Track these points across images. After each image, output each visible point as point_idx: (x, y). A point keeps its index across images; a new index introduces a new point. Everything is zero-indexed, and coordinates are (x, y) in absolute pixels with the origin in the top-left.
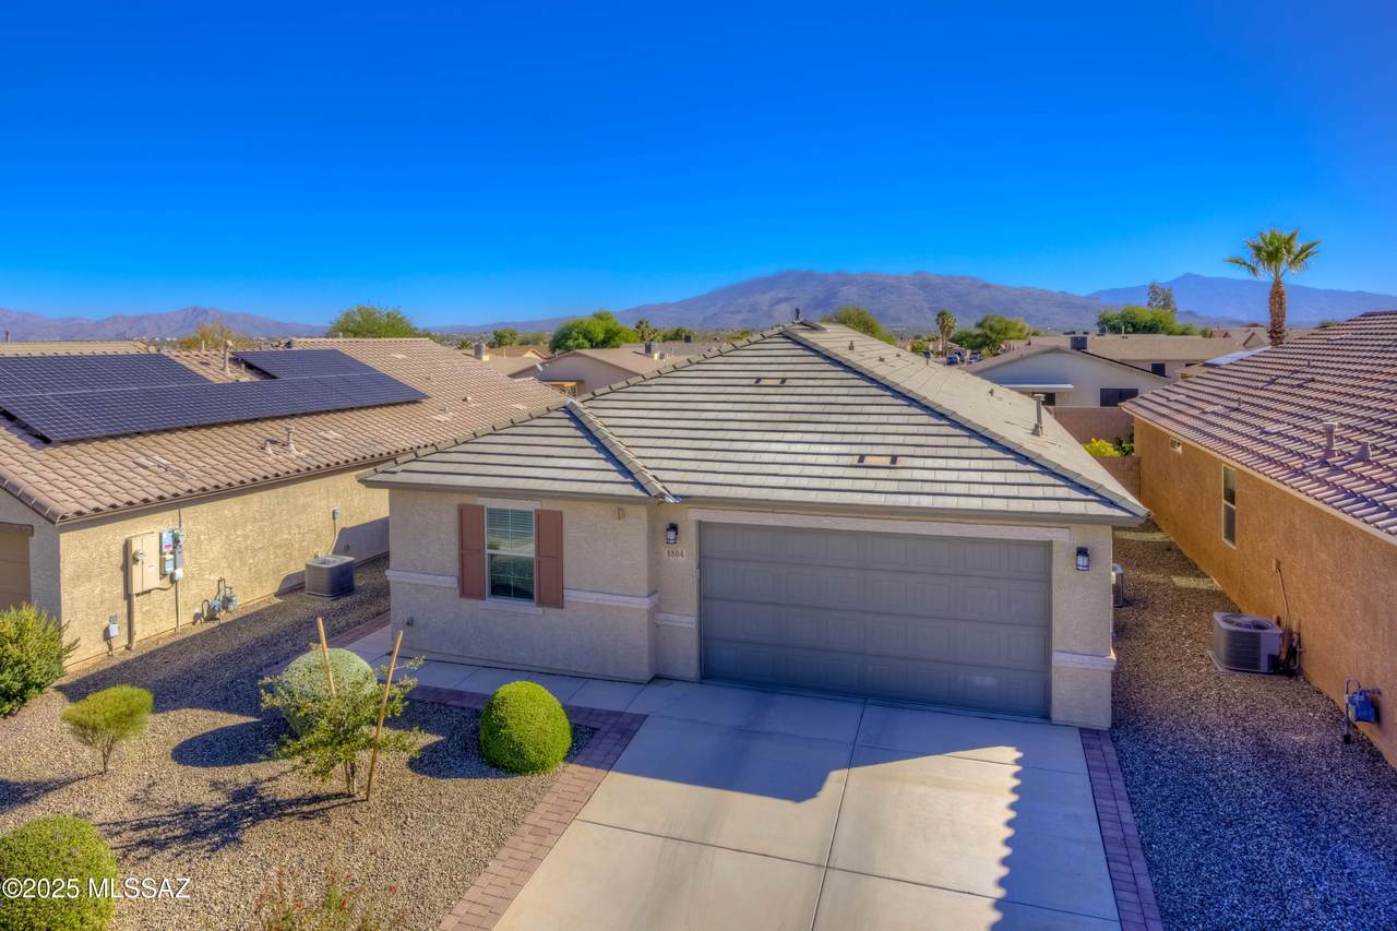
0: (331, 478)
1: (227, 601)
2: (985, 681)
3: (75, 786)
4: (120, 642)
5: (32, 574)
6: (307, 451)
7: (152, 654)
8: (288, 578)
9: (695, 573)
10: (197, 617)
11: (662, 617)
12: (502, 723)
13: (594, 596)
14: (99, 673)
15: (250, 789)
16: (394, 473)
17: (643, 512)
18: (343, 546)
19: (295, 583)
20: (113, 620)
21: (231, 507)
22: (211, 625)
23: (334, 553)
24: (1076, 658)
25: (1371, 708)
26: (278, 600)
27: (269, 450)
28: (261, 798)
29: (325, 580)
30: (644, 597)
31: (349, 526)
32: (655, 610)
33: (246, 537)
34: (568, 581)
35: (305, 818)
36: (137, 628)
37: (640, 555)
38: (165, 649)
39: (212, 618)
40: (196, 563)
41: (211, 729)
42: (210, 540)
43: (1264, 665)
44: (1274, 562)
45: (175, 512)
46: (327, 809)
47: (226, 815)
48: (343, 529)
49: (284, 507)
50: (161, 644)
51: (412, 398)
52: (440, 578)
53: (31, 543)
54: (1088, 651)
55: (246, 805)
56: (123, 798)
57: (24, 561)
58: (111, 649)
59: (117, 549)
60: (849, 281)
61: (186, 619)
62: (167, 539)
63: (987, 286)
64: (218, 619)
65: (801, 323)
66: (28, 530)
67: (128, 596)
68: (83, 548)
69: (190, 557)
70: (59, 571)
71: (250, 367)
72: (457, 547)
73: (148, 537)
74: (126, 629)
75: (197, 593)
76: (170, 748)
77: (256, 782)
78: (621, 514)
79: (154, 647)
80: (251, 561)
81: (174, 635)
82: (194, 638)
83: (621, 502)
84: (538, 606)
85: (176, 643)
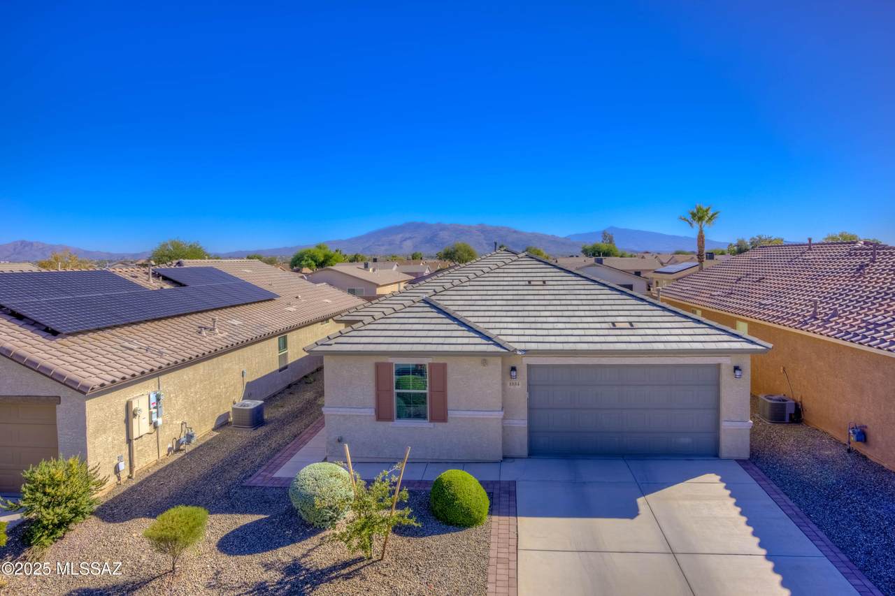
0: (241, 350)
1: (189, 437)
2: (685, 440)
3: (153, 583)
4: (125, 474)
5: (59, 432)
6: (227, 333)
7: (148, 480)
8: (220, 418)
9: (526, 394)
10: (170, 450)
11: (507, 422)
12: (454, 496)
13: (469, 413)
14: (115, 498)
15: (294, 565)
16: (331, 345)
17: (499, 361)
18: (249, 394)
19: (222, 421)
20: (120, 459)
21: (187, 374)
22: (180, 455)
23: (243, 399)
24: (733, 424)
25: (862, 436)
26: (216, 434)
27: (204, 333)
28: (308, 570)
29: (247, 418)
30: (499, 411)
31: (250, 380)
32: (504, 418)
33: (196, 393)
34: (450, 405)
35: (347, 578)
36: (136, 463)
37: (498, 387)
38: (155, 474)
39: (178, 450)
40: (169, 413)
41: (234, 527)
42: (176, 397)
43: (787, 419)
44: (782, 368)
45: (156, 379)
46: (358, 569)
47: (289, 586)
48: (248, 383)
49: (216, 371)
50: (152, 471)
51: (269, 298)
52: (362, 410)
53: (58, 410)
54: (739, 420)
55: (300, 576)
56: (202, 588)
57: (53, 424)
58: (119, 480)
59: (122, 409)
60: (443, 228)
61: (163, 452)
62: (153, 399)
63: (515, 232)
64: (182, 450)
65: (505, 250)
66: (57, 400)
67: (129, 441)
68: (100, 410)
69: (165, 410)
70: (86, 428)
71: (165, 279)
72: (374, 389)
73: (141, 398)
74: (128, 465)
75: (170, 434)
76: (213, 545)
77: (295, 560)
78: (485, 363)
79: (147, 475)
80: (199, 409)
81: (157, 464)
82: (172, 465)
83: (486, 356)
84: (430, 422)
85: (161, 470)
